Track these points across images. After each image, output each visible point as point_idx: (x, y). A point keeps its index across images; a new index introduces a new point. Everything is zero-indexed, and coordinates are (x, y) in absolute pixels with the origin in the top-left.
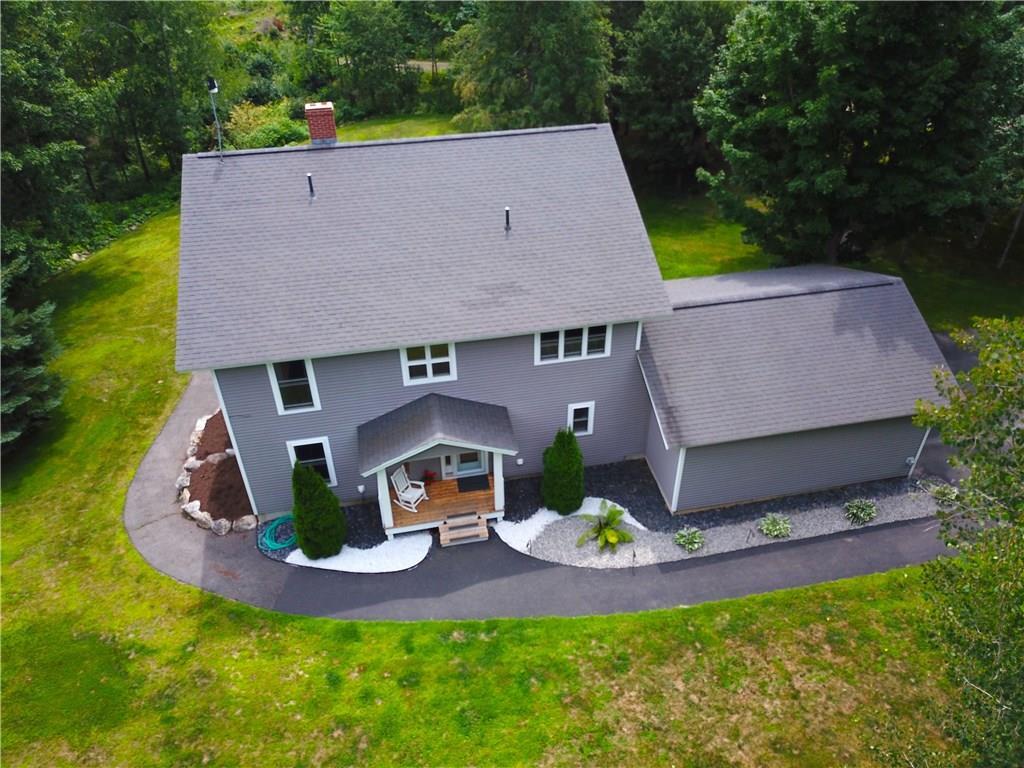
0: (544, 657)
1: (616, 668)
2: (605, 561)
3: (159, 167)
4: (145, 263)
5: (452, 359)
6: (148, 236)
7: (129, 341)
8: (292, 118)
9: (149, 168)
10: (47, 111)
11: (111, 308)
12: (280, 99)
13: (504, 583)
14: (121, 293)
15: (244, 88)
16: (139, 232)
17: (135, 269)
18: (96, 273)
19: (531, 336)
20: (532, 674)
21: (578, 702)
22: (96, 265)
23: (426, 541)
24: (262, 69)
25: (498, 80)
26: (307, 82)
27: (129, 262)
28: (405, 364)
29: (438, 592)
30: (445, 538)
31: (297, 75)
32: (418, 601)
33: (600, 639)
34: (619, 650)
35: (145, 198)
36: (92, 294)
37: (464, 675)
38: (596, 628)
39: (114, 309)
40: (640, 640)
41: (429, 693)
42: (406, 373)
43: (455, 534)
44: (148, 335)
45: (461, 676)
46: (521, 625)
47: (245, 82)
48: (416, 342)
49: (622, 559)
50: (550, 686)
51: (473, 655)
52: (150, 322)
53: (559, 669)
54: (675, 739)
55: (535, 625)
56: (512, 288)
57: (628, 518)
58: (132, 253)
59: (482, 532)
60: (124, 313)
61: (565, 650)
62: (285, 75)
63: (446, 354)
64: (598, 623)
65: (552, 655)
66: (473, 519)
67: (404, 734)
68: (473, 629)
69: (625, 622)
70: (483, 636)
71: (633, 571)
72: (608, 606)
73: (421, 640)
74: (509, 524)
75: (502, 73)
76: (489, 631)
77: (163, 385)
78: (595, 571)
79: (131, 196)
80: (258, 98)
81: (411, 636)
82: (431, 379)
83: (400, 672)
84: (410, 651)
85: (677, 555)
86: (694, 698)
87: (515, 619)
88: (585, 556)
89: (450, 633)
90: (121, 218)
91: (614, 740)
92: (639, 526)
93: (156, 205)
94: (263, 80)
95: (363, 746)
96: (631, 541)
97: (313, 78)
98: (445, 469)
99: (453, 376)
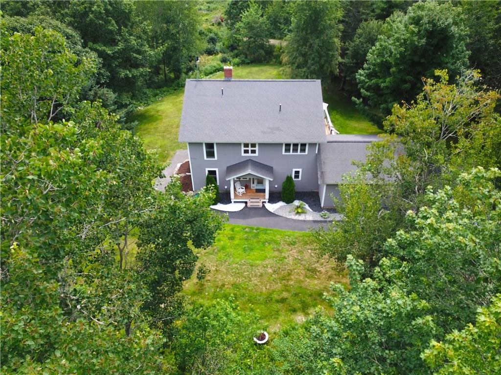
0: (271, 238)
1: (292, 244)
2: (297, 217)
3: (170, 77)
4: (163, 112)
5: (257, 149)
6: (164, 103)
7: (156, 138)
8: (222, 62)
9: (167, 78)
10: (140, 57)
11: (151, 126)
12: (218, 54)
13: (264, 219)
14: (155, 122)
15: (205, 48)
16: (162, 101)
17: (159, 114)
18: (147, 114)
19: (282, 144)
20: (267, 242)
21: (278, 250)
22: (146, 111)
23: (244, 205)
24: (213, 41)
25: (296, 58)
26: (229, 47)
27: (158, 111)
28: (243, 149)
29: (244, 218)
30: (249, 205)
31: (226, 43)
32: (238, 220)
33: (289, 236)
34: (294, 240)
35: (165, 89)
36: (145, 121)
37: (247, 239)
38: (288, 233)
39: (152, 127)
40: (301, 238)
41: (236, 242)
42: (243, 152)
43: (252, 204)
44: (163, 137)
45: (246, 239)
46: (267, 230)
47: (206, 45)
48: (247, 142)
49: (302, 217)
50: (271, 245)
51: (251, 235)
52: (164, 133)
53: (275, 242)
54: (303, 262)
55: (271, 230)
56: (278, 129)
57: (307, 206)
58: (159, 108)
59: (261, 205)
60: (156, 128)
61: (278, 238)
62: (221, 43)
63: (255, 147)
64: (290, 232)
65: (274, 238)
66: (258, 200)
67: (228, 250)
68: (253, 229)
69: (297, 233)
70: (255, 231)
71: (304, 221)
72: (294, 229)
73: (237, 229)
74: (269, 204)
75: (297, 55)
76: (256, 230)
77: (167, 153)
78: (293, 220)
79: (159, 87)
80: (210, 52)
81: (234, 228)
82: (250, 154)
83: (229, 236)
84: (233, 231)
85: (320, 219)
86: (313, 254)
87: (265, 228)
88: (291, 215)
89: (245, 229)
90: (156, 95)
91: (286, 261)
92: (311, 210)
93: (168, 91)
94: (212, 45)
95: (216, 251)
96: (306, 213)
97: (232, 46)
98: (252, 185)
99: (257, 154)
